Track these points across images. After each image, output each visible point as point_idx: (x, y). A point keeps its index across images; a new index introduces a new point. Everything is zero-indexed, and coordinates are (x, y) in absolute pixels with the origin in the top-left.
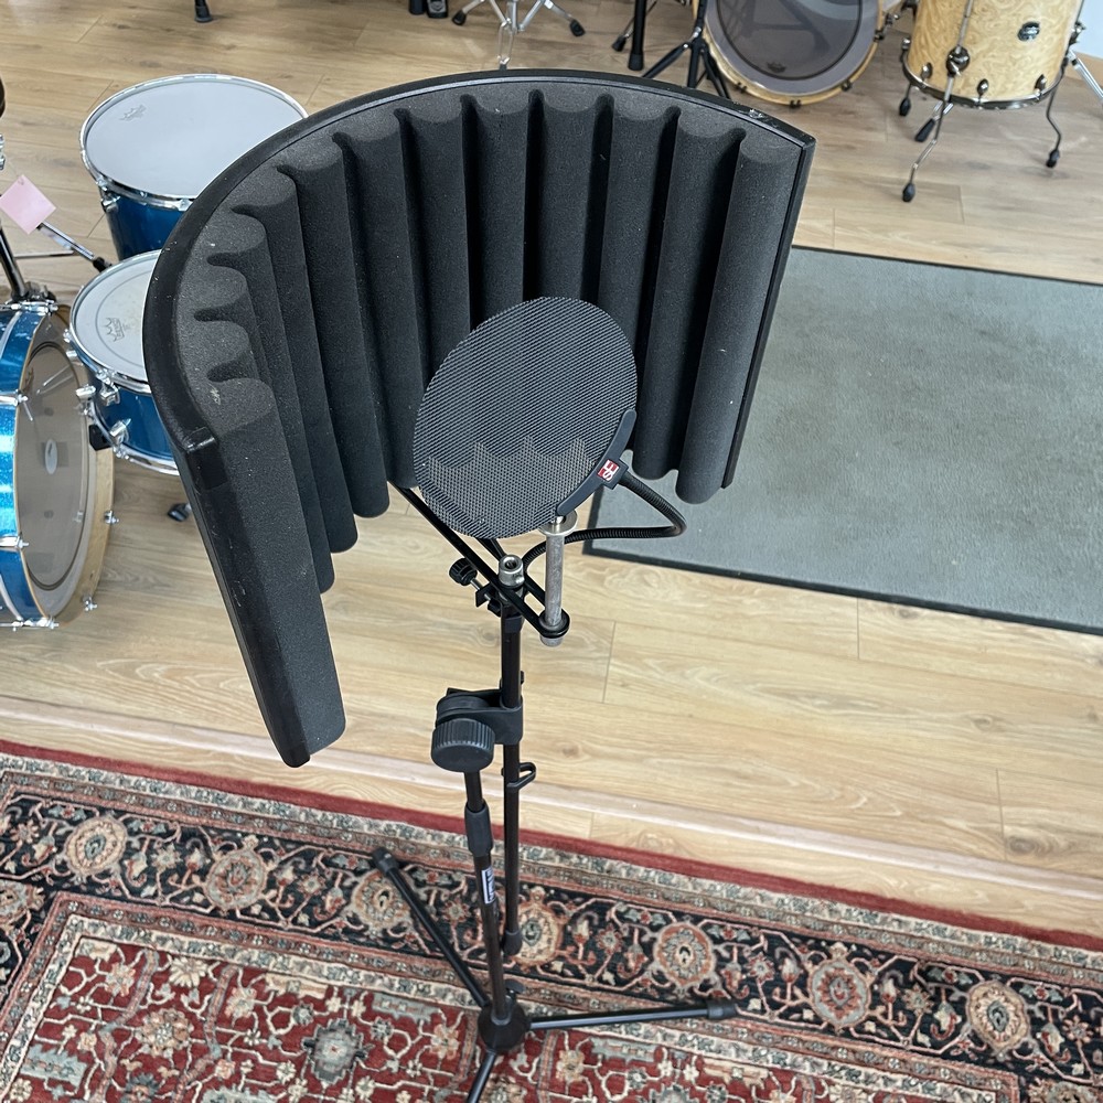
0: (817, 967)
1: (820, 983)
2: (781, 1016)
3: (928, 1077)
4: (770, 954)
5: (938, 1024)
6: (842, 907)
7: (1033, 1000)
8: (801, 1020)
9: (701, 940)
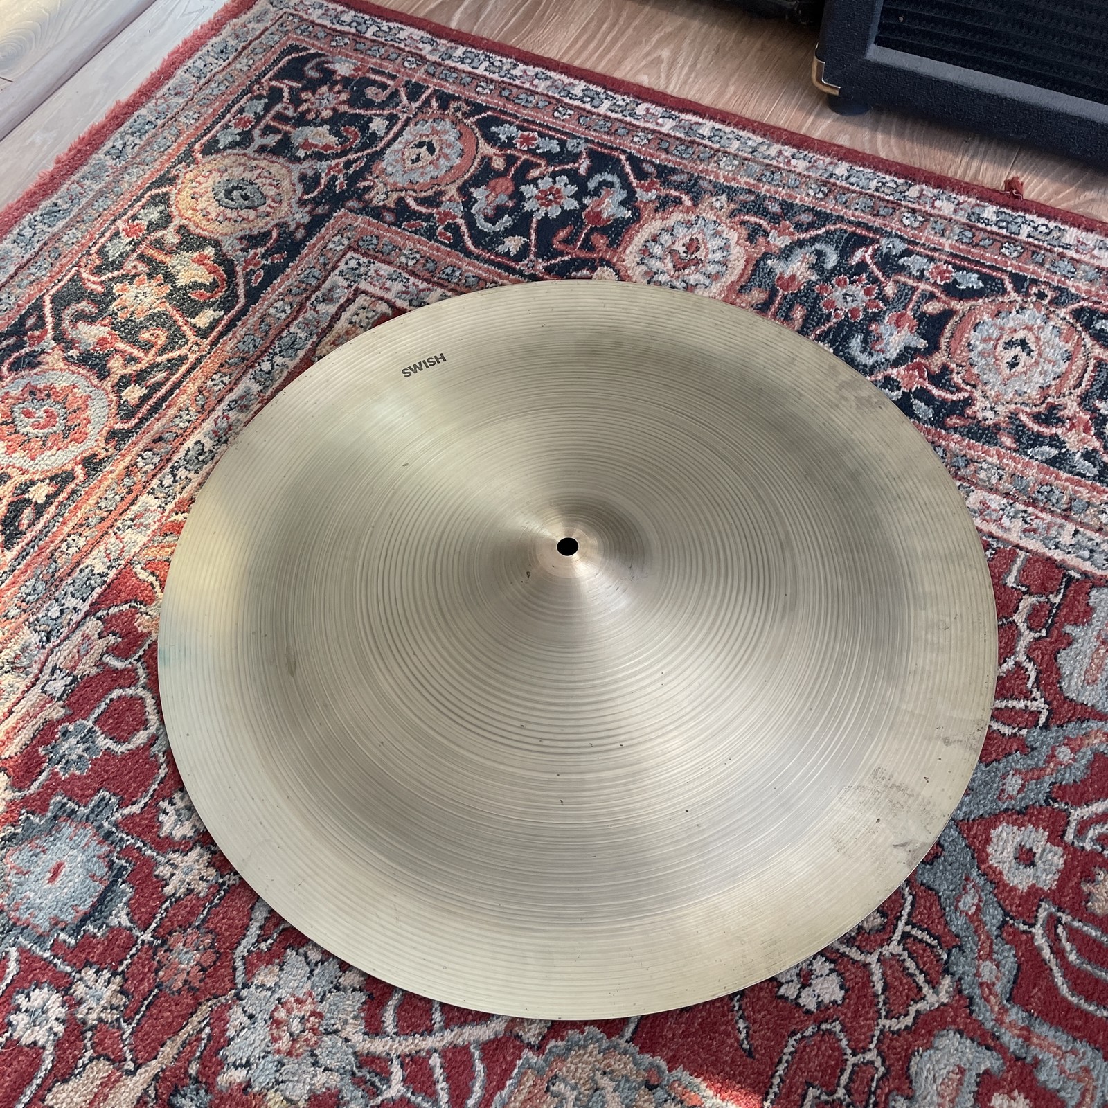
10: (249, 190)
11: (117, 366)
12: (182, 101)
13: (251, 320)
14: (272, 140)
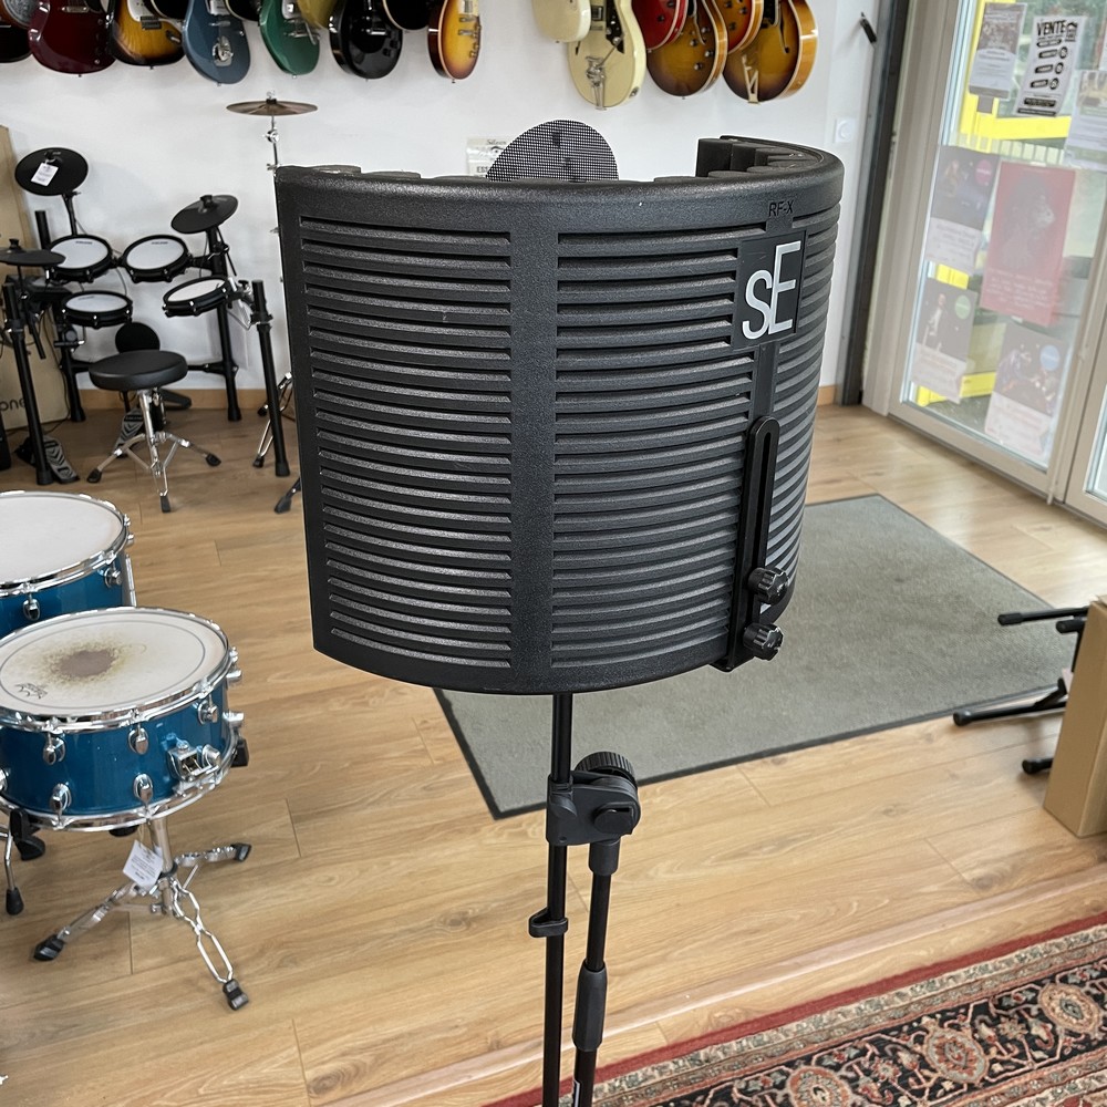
0: (925, 1046)
1: (937, 1057)
2: (930, 1099)
3: (1066, 1081)
4: (883, 1055)
5: (1038, 1037)
6: (906, 990)
7: (1082, 984)
8: (946, 1093)
9: (824, 1075)
10: (1076, 1009)
11: (993, 1051)
12: (1057, 951)
13: (1059, 1067)
14: (1094, 991)
